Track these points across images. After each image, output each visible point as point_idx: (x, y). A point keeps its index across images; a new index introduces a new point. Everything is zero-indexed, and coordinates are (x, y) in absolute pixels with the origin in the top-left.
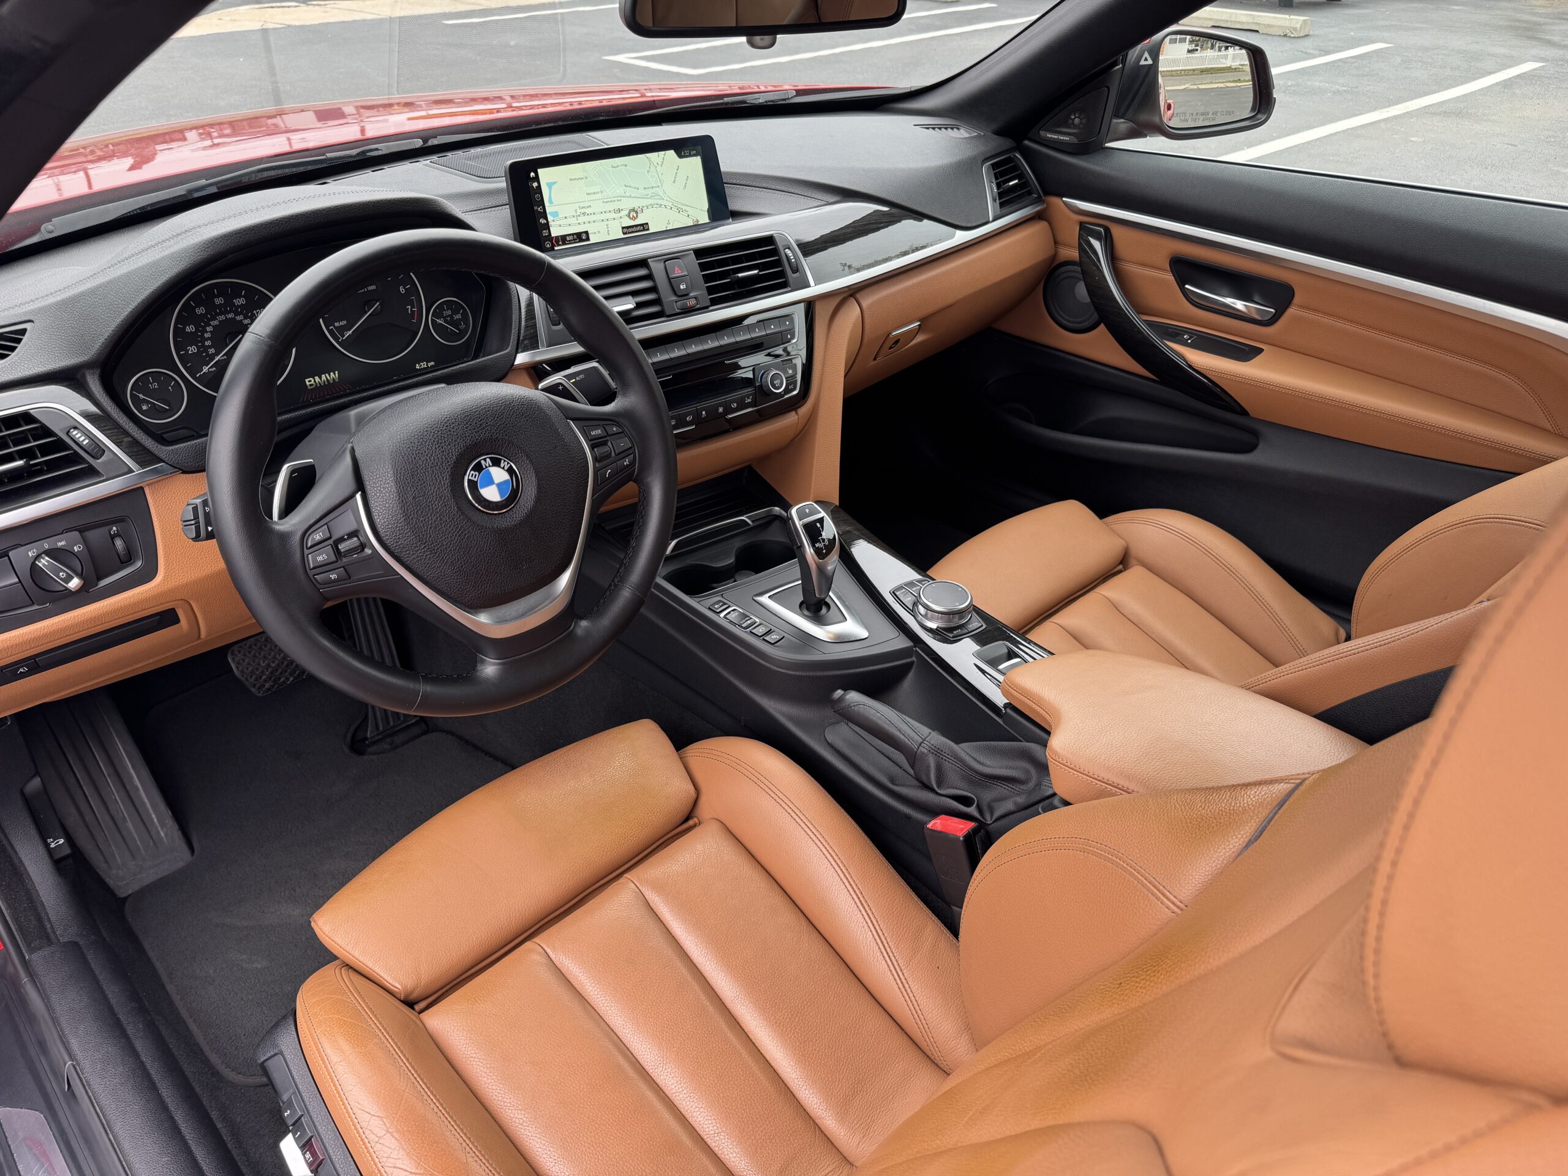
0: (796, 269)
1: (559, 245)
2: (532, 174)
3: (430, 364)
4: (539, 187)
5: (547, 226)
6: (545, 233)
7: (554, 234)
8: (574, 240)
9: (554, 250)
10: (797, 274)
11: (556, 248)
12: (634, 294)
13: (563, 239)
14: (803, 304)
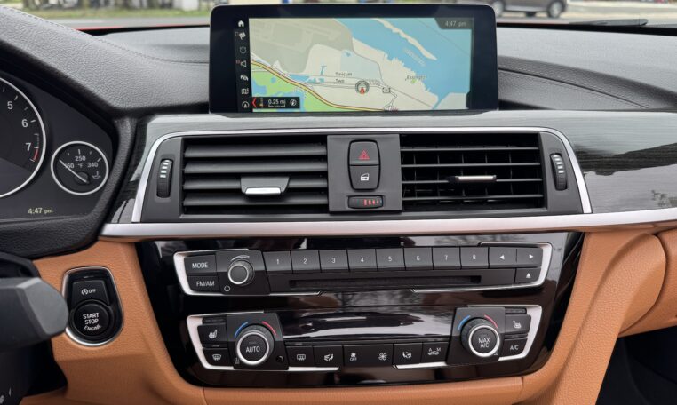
0: (562, 185)
1: (259, 107)
2: (241, 23)
3: (46, 212)
4: (247, 38)
5: (248, 84)
6: (244, 91)
7: (255, 94)
8: (279, 104)
9: (251, 111)
10: (564, 192)
11: (255, 110)
12: (293, 175)
13: (266, 102)
14: (565, 234)
